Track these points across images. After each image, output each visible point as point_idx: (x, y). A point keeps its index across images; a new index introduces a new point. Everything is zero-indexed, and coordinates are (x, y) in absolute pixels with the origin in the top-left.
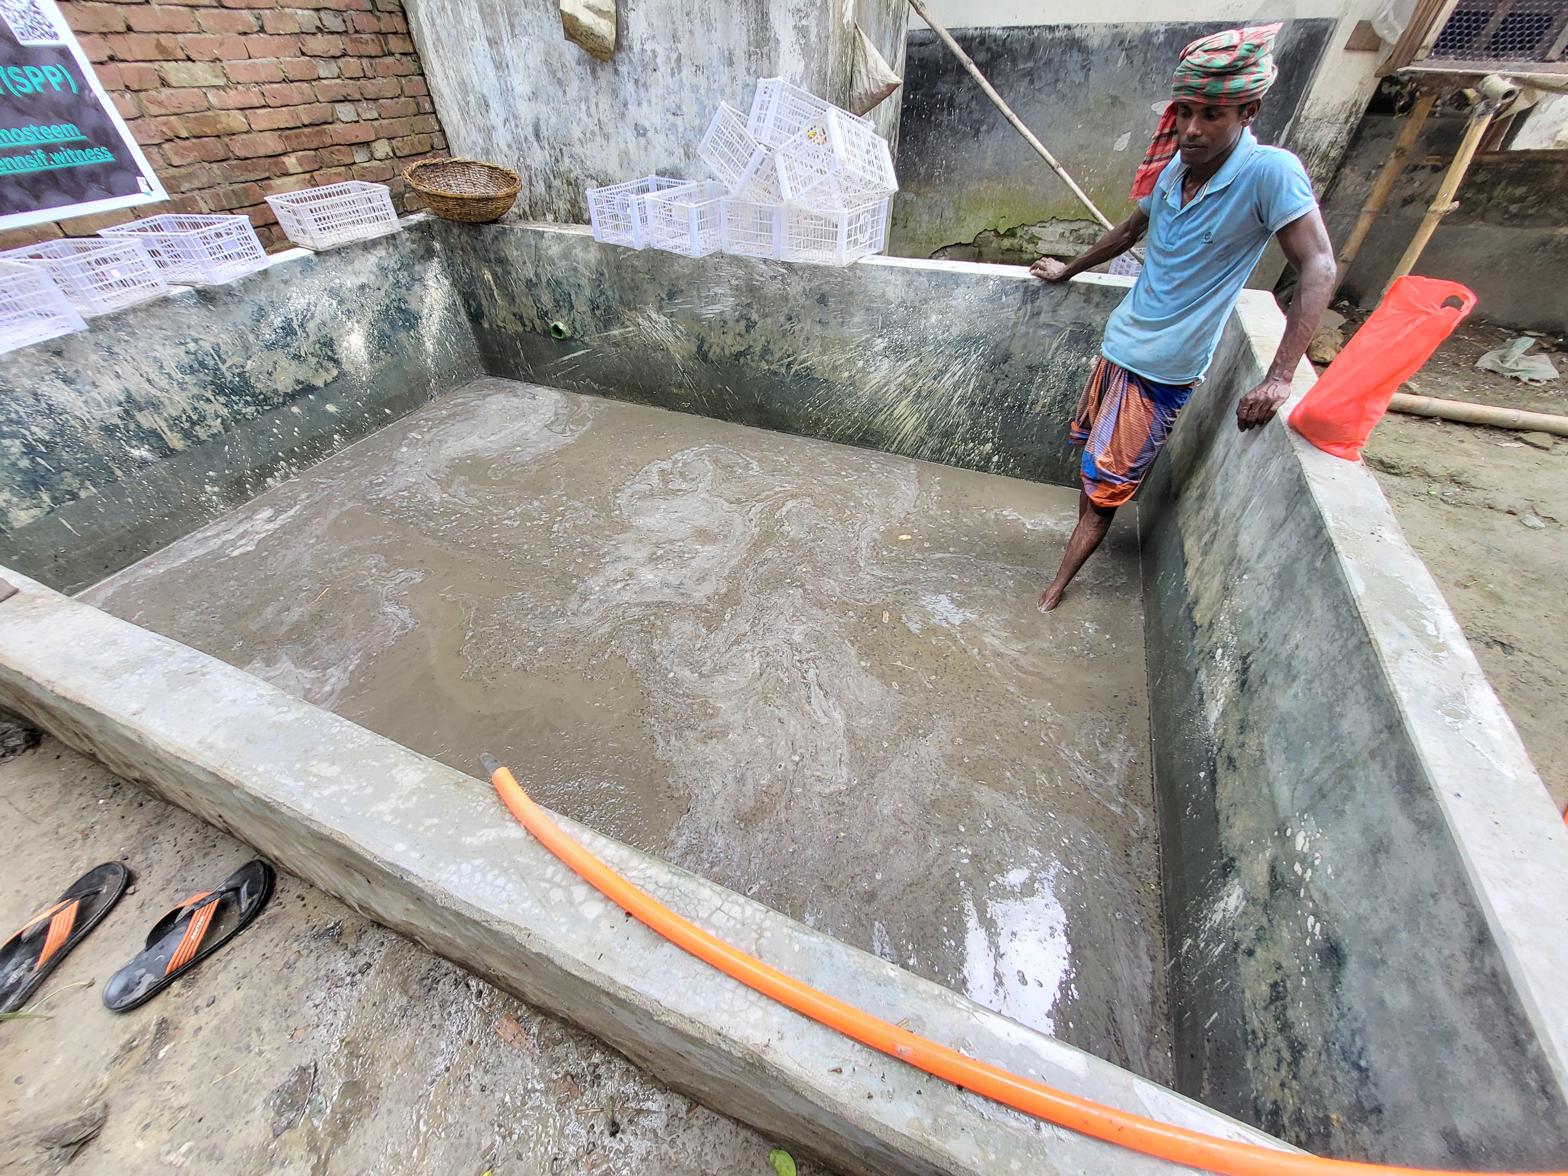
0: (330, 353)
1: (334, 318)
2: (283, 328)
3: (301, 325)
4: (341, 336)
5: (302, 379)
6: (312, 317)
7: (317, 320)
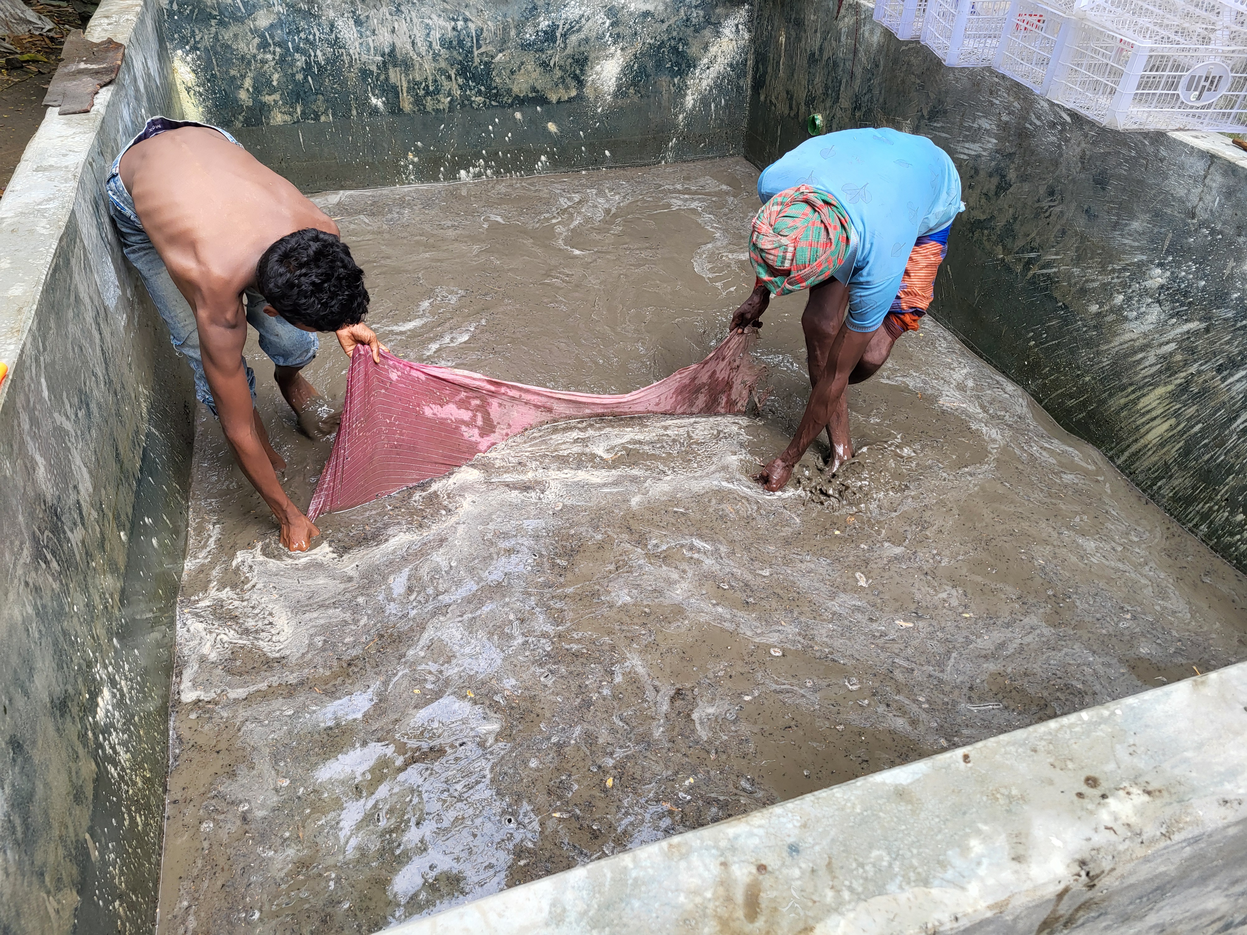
0: (578, 72)
1: (600, 37)
2: (545, 32)
3: (564, 36)
4: (598, 58)
5: (539, 88)
6: (579, 30)
7: (582, 35)
